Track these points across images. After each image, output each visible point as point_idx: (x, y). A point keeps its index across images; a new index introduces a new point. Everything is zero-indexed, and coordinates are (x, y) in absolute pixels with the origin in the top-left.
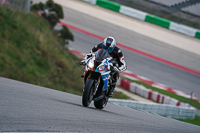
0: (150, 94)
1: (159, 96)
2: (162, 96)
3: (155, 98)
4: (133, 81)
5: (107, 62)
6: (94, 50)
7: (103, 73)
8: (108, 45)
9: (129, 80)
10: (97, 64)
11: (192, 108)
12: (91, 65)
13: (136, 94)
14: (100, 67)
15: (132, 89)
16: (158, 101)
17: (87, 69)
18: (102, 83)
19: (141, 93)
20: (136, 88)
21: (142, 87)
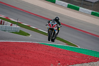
1: (1, 21)
11: (18, 27)
16: (1, 24)
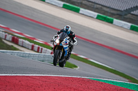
0: (33, 46)
1: (39, 48)
2: (41, 47)
3: (36, 49)
4: (21, 38)
5: (66, 40)
6: (59, 33)
7: (65, 46)
8: (67, 30)
9: (18, 37)
10: (61, 41)
12: (57, 41)
13: (22, 46)
14: (63, 43)
15: (20, 43)
16: (38, 52)
17: (55, 44)
18: (64, 52)
19: (27, 46)
20: (23, 42)
21: (27, 42)
